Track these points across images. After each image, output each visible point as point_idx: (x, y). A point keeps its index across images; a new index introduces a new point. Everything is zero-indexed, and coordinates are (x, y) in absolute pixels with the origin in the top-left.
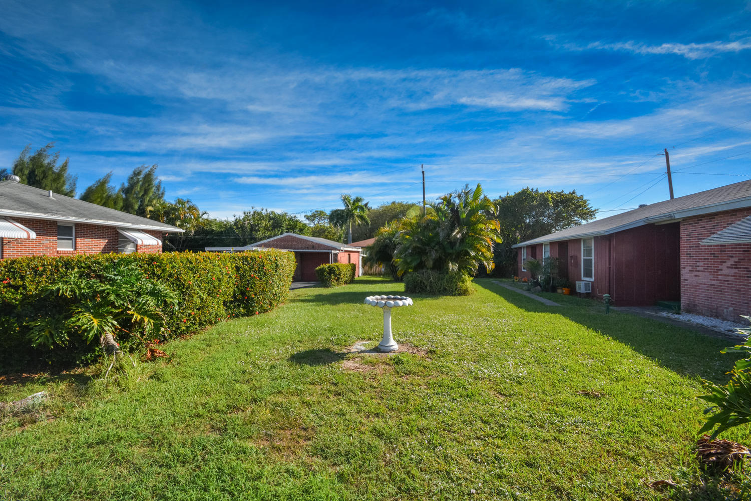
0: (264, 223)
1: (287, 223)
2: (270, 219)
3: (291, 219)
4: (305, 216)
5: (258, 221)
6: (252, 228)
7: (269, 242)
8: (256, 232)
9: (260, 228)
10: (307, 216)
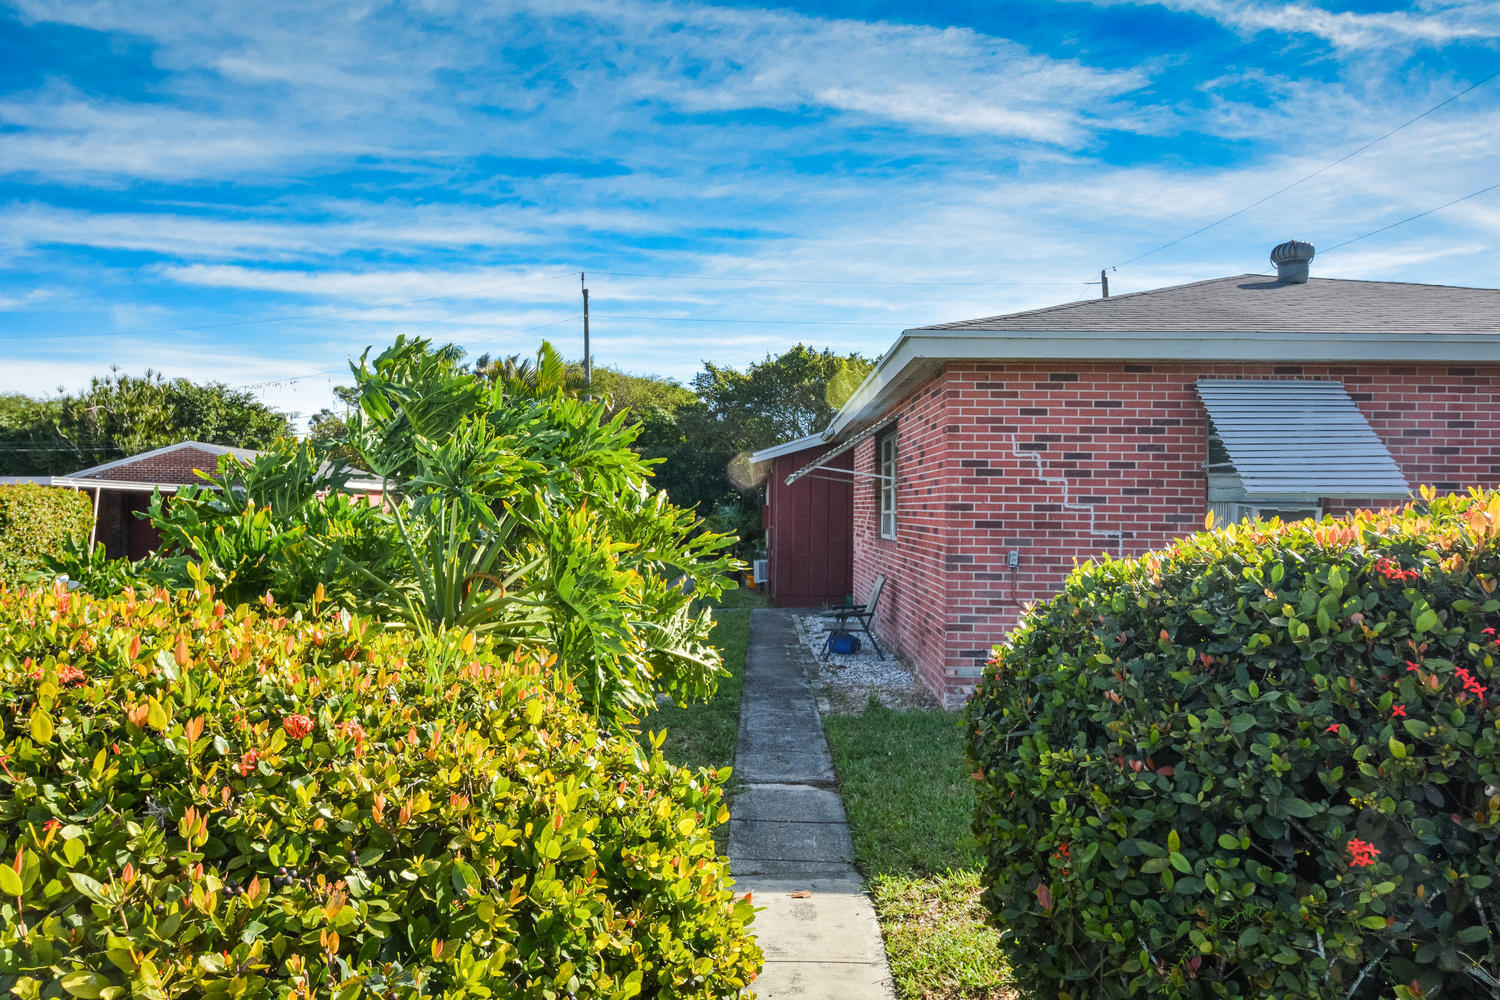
0: (149, 411)
1: (222, 412)
2: (170, 399)
3: (236, 402)
4: (336, 390)
5: (132, 405)
6: (113, 424)
7: (135, 464)
8: (126, 434)
9: (135, 423)
10: (342, 388)
